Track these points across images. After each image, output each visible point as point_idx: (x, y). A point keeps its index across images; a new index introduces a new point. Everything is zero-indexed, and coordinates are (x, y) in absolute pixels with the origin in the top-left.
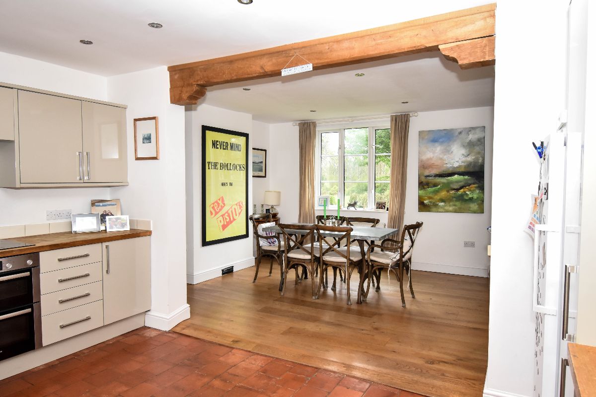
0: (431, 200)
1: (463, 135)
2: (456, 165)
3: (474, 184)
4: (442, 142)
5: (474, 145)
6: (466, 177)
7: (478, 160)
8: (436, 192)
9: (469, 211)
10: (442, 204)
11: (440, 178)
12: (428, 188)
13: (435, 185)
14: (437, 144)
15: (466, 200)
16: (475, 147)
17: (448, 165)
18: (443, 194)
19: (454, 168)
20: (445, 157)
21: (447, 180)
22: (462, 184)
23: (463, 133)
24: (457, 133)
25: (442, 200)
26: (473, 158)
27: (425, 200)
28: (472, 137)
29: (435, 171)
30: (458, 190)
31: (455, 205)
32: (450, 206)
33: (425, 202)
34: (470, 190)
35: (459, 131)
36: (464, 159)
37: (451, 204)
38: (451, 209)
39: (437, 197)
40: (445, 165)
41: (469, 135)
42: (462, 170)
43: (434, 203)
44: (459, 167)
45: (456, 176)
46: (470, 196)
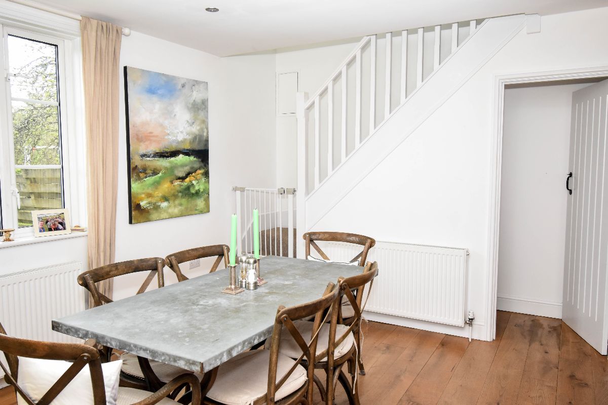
0: (150, 200)
1: (186, 90)
2: (180, 138)
3: (200, 169)
4: (162, 96)
5: (198, 109)
6: (192, 158)
7: (203, 132)
8: (157, 184)
9: (197, 212)
10: (164, 205)
11: (161, 159)
12: (146, 177)
13: (155, 172)
14: (155, 98)
15: (193, 194)
16: (200, 111)
17: (170, 137)
18: (166, 187)
19: (178, 142)
20: (166, 123)
21: (170, 162)
22: (187, 169)
23: (187, 86)
24: (180, 86)
25: (165, 199)
26: (198, 128)
27: (142, 200)
28: (197, 96)
29: (153, 148)
30: (183, 179)
31: (181, 205)
32: (175, 206)
33: (143, 204)
34: (196, 179)
35: (182, 82)
36: (189, 129)
37: (177, 202)
38: (176, 211)
39: (159, 193)
40: (166, 137)
41: (193, 91)
42: (187, 146)
43: (155, 204)
44: (184, 141)
45: (181, 156)
46: (197, 188)
